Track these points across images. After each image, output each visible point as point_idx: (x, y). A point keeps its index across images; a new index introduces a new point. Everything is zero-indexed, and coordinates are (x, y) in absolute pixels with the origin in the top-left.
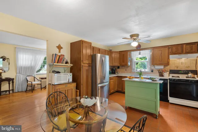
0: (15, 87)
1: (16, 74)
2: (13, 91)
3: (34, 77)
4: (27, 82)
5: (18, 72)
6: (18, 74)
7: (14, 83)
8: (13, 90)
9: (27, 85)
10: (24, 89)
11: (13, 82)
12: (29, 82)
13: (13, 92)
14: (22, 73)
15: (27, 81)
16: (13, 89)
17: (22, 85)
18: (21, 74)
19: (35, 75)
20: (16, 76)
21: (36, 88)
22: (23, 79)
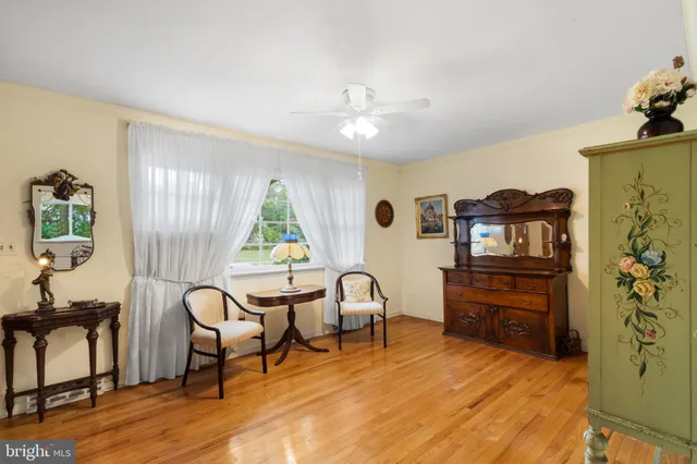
0: (128, 355)
1: (129, 278)
2: (115, 381)
3: (225, 295)
4: (192, 330)
5: (140, 263)
6: (140, 280)
7: (122, 332)
8: (114, 374)
9: (192, 345)
10: (175, 368)
11: (114, 329)
12: (199, 331)
13: (116, 388)
14: (163, 273)
15: (192, 319)
16: (116, 366)
17: (161, 343)
18: (157, 275)
19: (229, 281)
20: (131, 291)
21: (233, 351)
22: (169, 306)
